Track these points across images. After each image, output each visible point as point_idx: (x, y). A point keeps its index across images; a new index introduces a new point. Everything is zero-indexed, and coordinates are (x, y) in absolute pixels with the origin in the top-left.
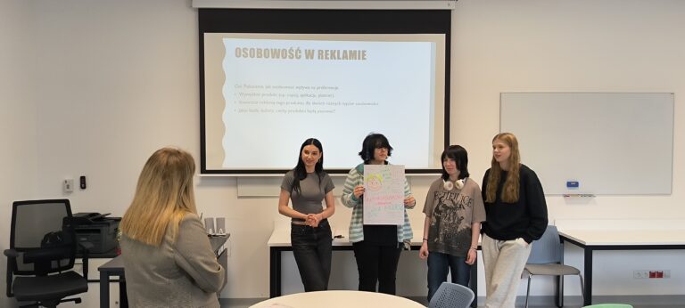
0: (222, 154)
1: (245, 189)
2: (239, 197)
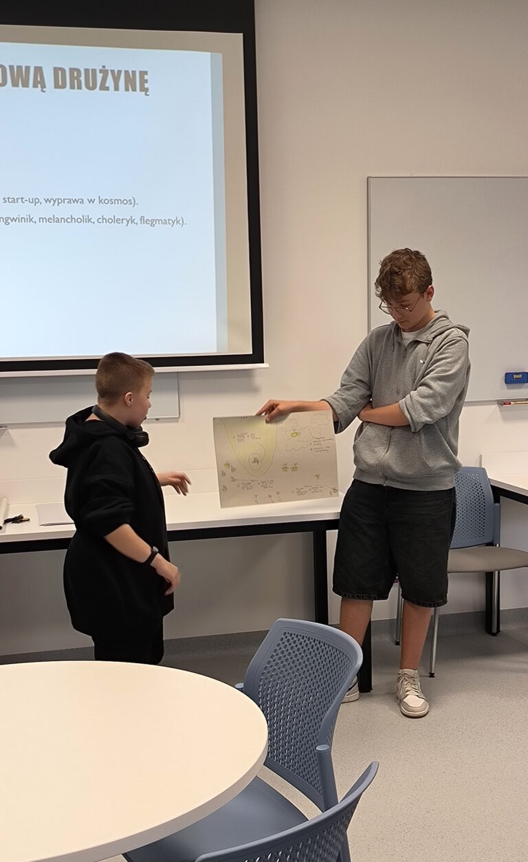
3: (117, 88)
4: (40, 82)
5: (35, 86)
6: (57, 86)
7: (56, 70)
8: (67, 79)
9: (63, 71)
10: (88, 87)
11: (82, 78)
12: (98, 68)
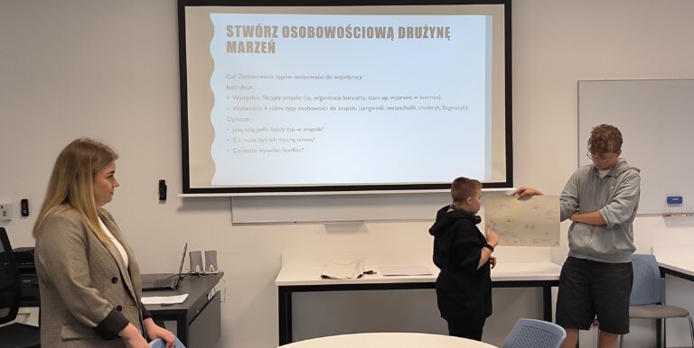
0: (210, 166)
1: (241, 214)
2: (235, 224)
3: (432, 37)
4: (391, 35)
5: (388, 37)
6: (400, 37)
7: (400, 28)
8: (406, 33)
9: (404, 29)
10: (417, 37)
11: (414, 32)
12: (423, 26)
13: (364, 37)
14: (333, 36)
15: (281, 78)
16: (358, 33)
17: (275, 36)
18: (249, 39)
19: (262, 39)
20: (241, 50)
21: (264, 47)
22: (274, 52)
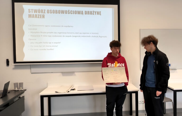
0: (23, 55)
1: (34, 70)
2: (32, 73)
3: (95, 14)
4: (82, 13)
5: (82, 14)
6: (85, 14)
7: (85, 11)
8: (87, 13)
9: (86, 11)
10: (91, 14)
12: (93, 11)
13: (74, 14)
14: (64, 13)
15: (47, 26)
16: (72, 12)
17: (44, 13)
18: (36, 13)
19: (40, 14)
20: (33, 17)
21: (41, 16)
22: (44, 18)
